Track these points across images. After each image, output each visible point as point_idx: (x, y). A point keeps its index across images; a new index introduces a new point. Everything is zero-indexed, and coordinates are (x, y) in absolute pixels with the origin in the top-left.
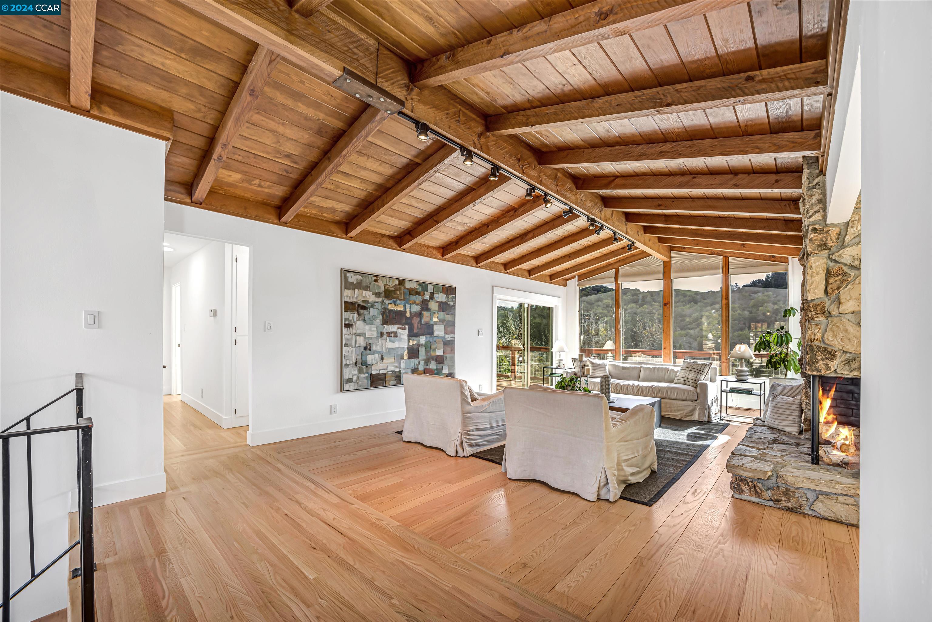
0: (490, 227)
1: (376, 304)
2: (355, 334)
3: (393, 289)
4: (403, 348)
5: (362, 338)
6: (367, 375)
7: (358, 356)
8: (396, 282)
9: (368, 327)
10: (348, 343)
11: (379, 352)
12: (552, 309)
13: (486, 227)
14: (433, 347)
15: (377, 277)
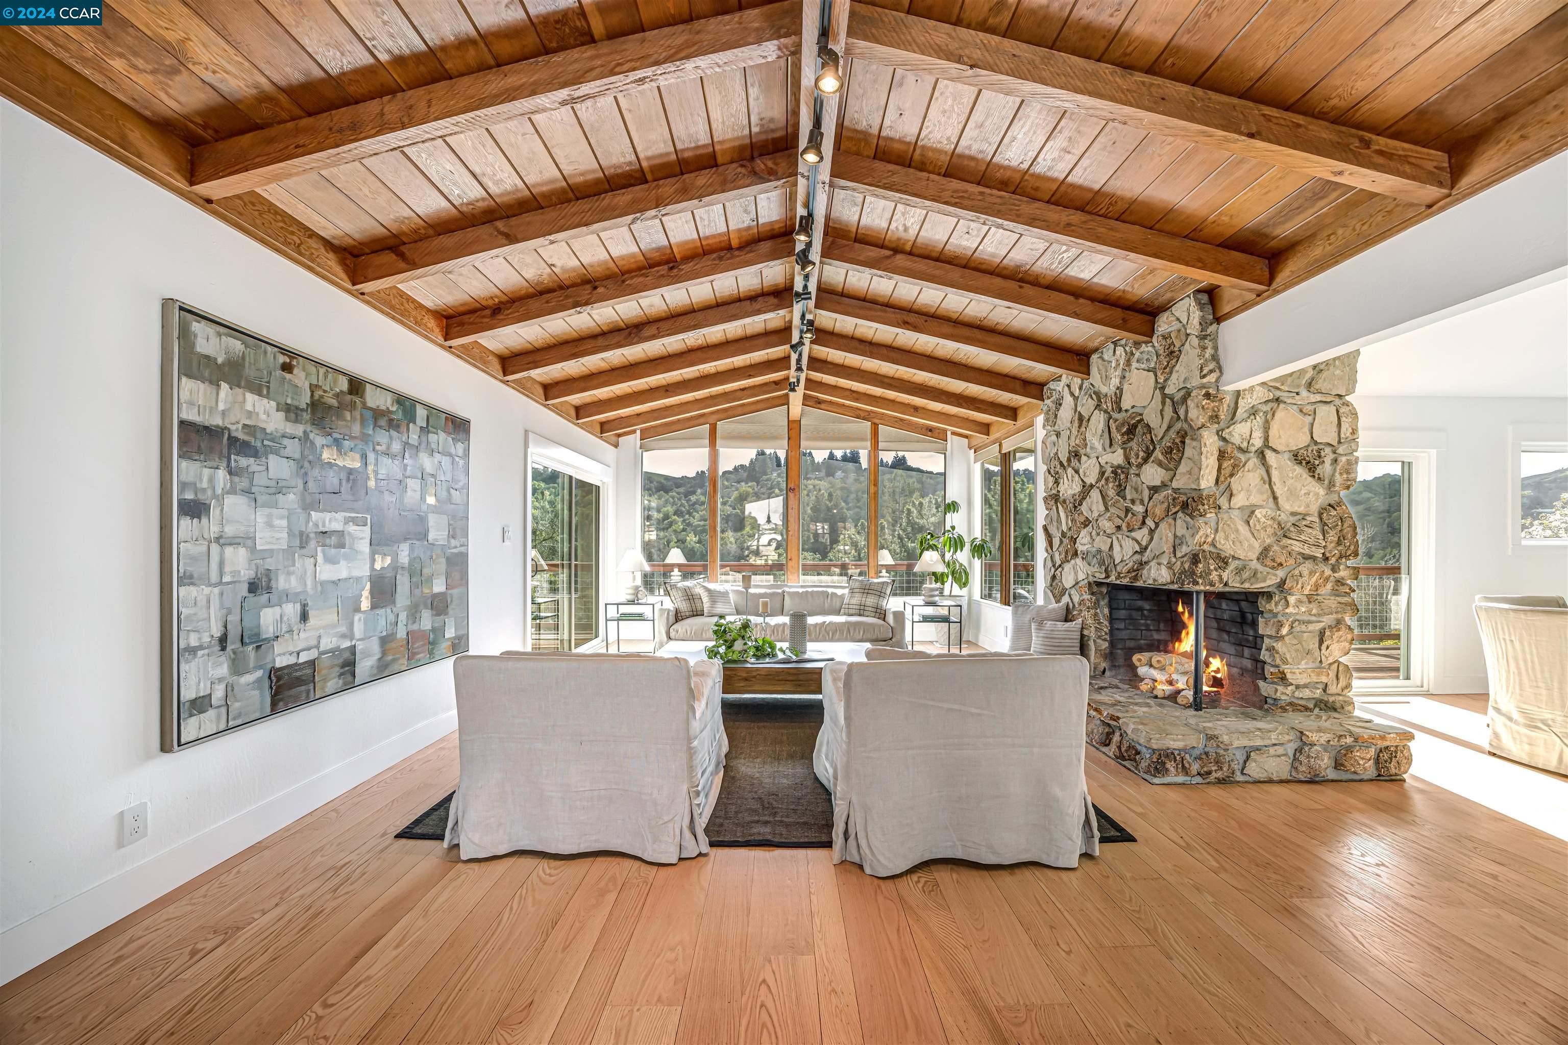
0: (600, 290)
1: (286, 442)
2: (217, 540)
3: (334, 402)
4: (358, 579)
5: (242, 552)
6: (259, 673)
7: (229, 612)
8: (343, 384)
9: (261, 517)
10: (196, 570)
11: (297, 594)
12: (598, 488)
13: (588, 287)
14: (426, 571)
15: (291, 358)
